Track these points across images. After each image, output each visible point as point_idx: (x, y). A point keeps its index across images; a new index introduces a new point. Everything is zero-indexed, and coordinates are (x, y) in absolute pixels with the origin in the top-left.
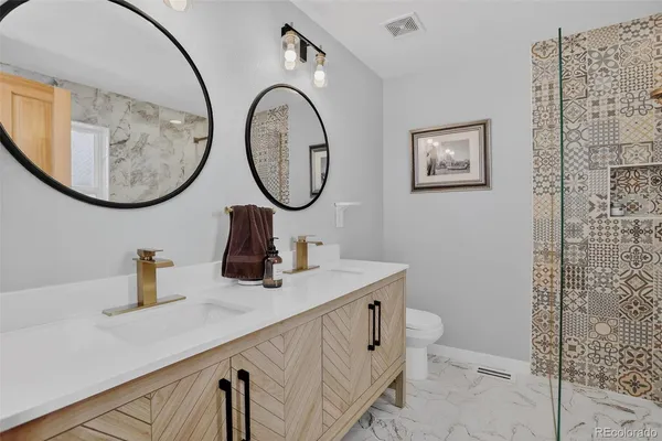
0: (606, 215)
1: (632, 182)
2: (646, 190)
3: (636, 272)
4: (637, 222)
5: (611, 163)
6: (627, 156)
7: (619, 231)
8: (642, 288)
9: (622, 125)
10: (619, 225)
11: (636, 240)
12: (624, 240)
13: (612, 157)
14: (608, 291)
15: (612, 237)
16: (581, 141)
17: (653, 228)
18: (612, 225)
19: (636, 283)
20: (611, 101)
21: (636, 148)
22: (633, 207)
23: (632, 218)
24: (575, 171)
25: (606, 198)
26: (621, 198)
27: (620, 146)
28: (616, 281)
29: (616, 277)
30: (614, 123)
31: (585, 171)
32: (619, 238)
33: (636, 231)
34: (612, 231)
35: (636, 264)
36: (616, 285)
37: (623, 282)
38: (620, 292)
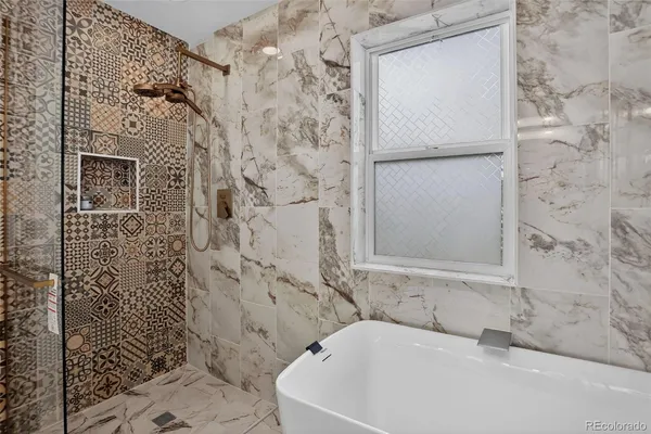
0: (76, 209)
1: (98, 173)
2: (109, 183)
3: (105, 269)
4: (105, 215)
5: (82, 149)
6: (97, 144)
7: (89, 227)
8: (111, 283)
9: (93, 110)
10: (89, 220)
11: (105, 235)
12: (94, 236)
13: (83, 142)
14: (79, 296)
15: (82, 234)
16: (45, 113)
17: (118, 222)
18: (82, 220)
19: (105, 280)
20: (83, 79)
21: (105, 138)
22: (98, 200)
23: (100, 212)
24: (38, 151)
25: (76, 188)
26: (88, 189)
27: (91, 132)
28: (87, 283)
29: (87, 278)
30: (85, 105)
31: (50, 152)
32: (89, 234)
33: (105, 226)
34: (82, 227)
35: (105, 261)
36: (86, 287)
37: (93, 282)
38: (92, 294)
